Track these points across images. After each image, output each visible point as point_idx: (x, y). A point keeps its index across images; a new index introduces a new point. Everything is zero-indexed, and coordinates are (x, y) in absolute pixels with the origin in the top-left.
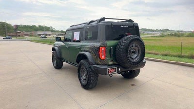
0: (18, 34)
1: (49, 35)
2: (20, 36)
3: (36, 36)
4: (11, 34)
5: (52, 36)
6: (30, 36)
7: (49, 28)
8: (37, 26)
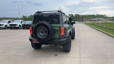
0: (84, 20)
1: (102, 20)
2: (84, 21)
3: (93, 21)
4: (80, 20)
5: (103, 21)
6: (90, 21)
7: (103, 16)
8: (96, 15)
